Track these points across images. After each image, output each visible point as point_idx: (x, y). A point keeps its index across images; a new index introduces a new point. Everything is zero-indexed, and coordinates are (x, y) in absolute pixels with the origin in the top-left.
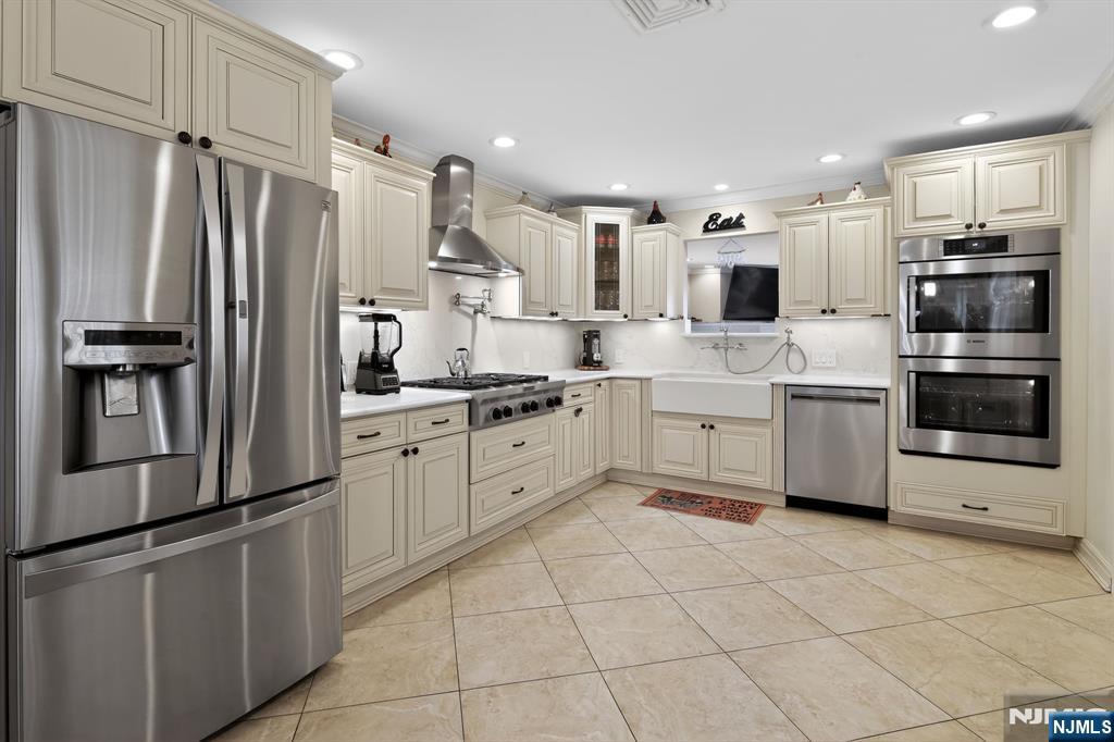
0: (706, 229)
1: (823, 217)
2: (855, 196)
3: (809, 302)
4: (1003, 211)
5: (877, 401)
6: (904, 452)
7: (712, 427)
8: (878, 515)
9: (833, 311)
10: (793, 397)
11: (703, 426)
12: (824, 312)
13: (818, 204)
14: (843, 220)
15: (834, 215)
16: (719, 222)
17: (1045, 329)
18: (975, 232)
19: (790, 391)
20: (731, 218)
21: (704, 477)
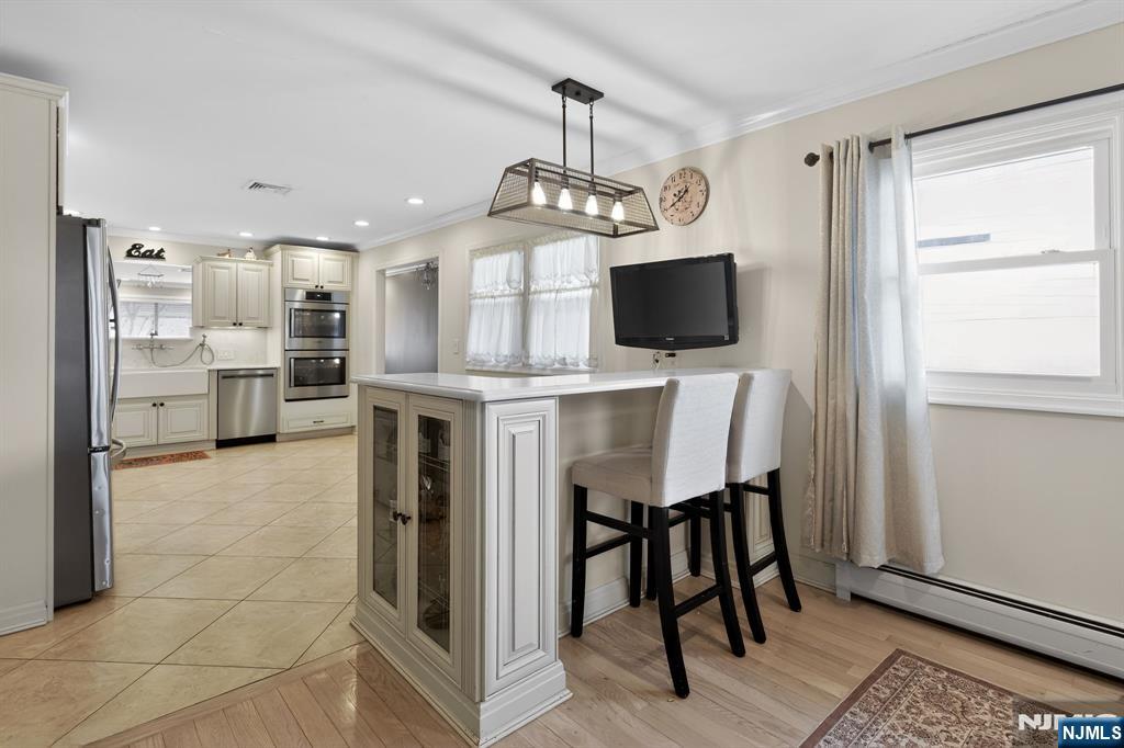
0: (129, 254)
1: (234, 265)
2: (250, 256)
3: (224, 318)
4: (330, 282)
5: (272, 375)
6: (287, 401)
7: (162, 405)
8: (270, 439)
9: (241, 324)
10: (224, 377)
11: (154, 405)
12: (235, 324)
13: (227, 257)
14: (246, 269)
15: (241, 265)
16: (142, 251)
17: (344, 337)
18: (319, 289)
19: (221, 374)
20: (153, 251)
21: (154, 442)
